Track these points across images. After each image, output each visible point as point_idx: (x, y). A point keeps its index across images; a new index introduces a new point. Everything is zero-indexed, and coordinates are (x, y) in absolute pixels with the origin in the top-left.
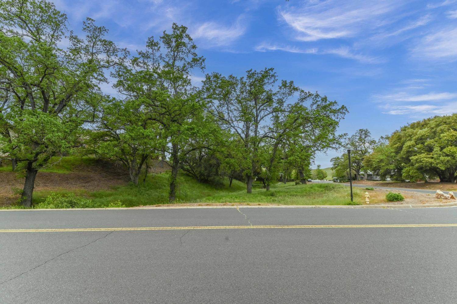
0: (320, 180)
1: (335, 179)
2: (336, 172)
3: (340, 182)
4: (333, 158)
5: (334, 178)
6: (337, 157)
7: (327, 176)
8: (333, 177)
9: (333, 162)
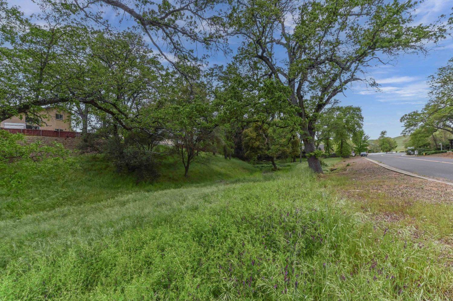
0: (385, 153)
1: (410, 150)
2: (412, 138)
3: (420, 154)
4: (406, 115)
5: (409, 148)
6: (414, 112)
7: (396, 146)
8: (406, 147)
9: (405, 121)
